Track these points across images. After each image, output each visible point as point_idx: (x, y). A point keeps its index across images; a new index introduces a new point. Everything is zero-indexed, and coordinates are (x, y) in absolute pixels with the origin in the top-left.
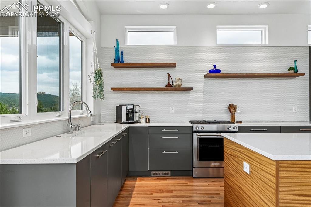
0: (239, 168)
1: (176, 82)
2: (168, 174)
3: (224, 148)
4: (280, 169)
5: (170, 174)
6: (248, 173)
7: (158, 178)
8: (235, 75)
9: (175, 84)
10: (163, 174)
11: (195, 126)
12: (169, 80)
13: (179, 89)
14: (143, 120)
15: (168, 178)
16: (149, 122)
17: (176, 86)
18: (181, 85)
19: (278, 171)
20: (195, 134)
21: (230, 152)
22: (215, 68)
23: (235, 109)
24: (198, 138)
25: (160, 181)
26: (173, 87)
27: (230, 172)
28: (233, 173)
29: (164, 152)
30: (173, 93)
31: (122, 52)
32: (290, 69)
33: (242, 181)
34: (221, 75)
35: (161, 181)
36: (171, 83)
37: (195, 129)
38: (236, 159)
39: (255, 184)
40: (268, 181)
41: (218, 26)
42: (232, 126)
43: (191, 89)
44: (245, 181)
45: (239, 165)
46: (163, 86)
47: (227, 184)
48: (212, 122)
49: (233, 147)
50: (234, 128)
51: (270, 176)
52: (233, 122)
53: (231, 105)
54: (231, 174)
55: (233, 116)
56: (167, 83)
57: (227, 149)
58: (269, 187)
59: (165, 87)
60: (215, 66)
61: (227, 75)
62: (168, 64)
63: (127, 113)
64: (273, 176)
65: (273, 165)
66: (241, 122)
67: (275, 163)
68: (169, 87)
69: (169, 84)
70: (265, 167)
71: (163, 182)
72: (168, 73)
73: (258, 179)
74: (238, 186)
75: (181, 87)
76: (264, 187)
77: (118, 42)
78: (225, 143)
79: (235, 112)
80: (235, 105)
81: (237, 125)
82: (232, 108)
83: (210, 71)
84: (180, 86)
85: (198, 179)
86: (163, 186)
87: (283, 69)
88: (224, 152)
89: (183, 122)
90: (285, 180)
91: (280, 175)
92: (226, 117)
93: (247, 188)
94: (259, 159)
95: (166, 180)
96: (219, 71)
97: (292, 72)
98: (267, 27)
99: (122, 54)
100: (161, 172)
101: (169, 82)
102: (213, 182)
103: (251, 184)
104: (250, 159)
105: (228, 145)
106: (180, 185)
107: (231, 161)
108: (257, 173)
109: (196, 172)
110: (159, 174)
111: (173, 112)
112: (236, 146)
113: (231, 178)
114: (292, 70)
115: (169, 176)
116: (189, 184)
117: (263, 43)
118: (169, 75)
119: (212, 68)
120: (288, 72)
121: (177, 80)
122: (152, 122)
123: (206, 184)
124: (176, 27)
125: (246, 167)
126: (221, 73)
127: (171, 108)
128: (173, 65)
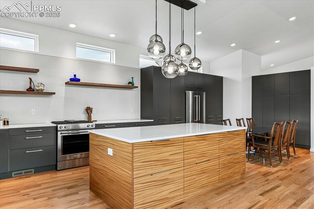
0: (104, 153)
1: (38, 87)
2: (32, 171)
3: (90, 141)
4: (134, 148)
5: (33, 171)
6: (112, 155)
7: (20, 177)
8: (92, 84)
9: (37, 88)
10: (25, 173)
11: (59, 126)
12: (30, 84)
13: (41, 93)
14: (1, 123)
15: (31, 175)
16: (8, 124)
17: (39, 90)
18: (44, 90)
19: (133, 150)
20: (59, 133)
21: (95, 143)
22: (76, 77)
23: (91, 111)
24: (61, 136)
25: (23, 179)
26: (35, 91)
27: (96, 158)
28: (98, 158)
29: (28, 152)
30: (35, 96)
32: (129, 83)
33: (107, 162)
34: (81, 83)
35: (25, 179)
36: (33, 87)
37: (59, 129)
38: (101, 147)
39: (117, 162)
40: (127, 157)
41: (77, 43)
42: (91, 124)
43: (54, 93)
44: (109, 161)
45: (104, 151)
46: (23, 89)
47: (92, 168)
48: (74, 122)
49: (99, 139)
50: (92, 126)
51: (128, 153)
52: (89, 121)
53: (88, 108)
54: (96, 159)
55: (89, 117)
57: (93, 141)
58: (127, 161)
59: (26, 91)
60: (75, 76)
61: (86, 84)
62: (30, 70)
64: (130, 153)
65: (130, 146)
66: (96, 121)
67: (131, 145)
68: (31, 91)
69: (30, 88)
70: (124, 149)
71: (27, 180)
72: (30, 78)
73: (119, 157)
74: (103, 166)
75: (44, 91)
76: (124, 162)
78: (91, 137)
79: (91, 113)
80: (91, 108)
81: (94, 123)
82: (89, 110)
83: (71, 80)
84: (42, 90)
85: (61, 171)
86: (28, 182)
87: (124, 82)
88: (90, 144)
89: (45, 123)
90: (136, 154)
91: (134, 152)
92: (84, 117)
93: (111, 166)
94: (120, 144)
95: (30, 177)
96: (79, 80)
97: (131, 85)
98: (114, 50)
100: (23, 171)
102: (75, 170)
103: (114, 162)
104: (113, 146)
105: (94, 138)
106: (46, 178)
107: (97, 150)
108: (118, 154)
109: (60, 165)
110: (22, 173)
111: (35, 114)
112: (101, 138)
113: (97, 162)
114: (130, 84)
115: (32, 173)
116: (54, 176)
117: (112, 62)
118: (31, 79)
119: (73, 77)
120: (128, 85)
121: (40, 85)
122: (11, 124)
123: (70, 173)
124: (38, 36)
125: (110, 152)
126: (80, 82)
127: (32, 110)
128: (36, 71)
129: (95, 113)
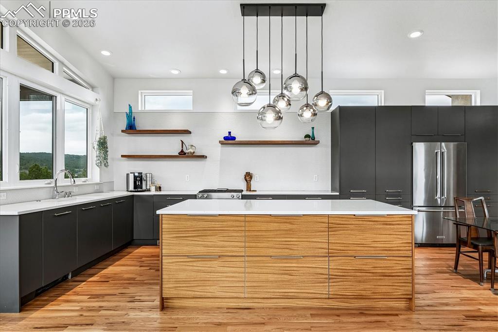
11: (199, 194)
12: (182, 147)
13: (193, 156)
14: (153, 188)
16: (161, 191)
22: (230, 135)
23: (251, 178)
26: (187, 154)
31: (134, 118)
32: (307, 136)
34: (237, 142)
36: (185, 150)
42: (235, 194)
46: (175, 153)
50: (237, 197)
53: (248, 174)
55: (249, 185)
56: (181, 150)
59: (178, 155)
60: (230, 133)
63: (134, 182)
66: (255, 191)
68: (182, 154)
69: (182, 151)
72: (181, 140)
77: (130, 107)
79: (251, 180)
80: (252, 174)
82: (248, 177)
83: (226, 138)
84: (194, 153)
87: (300, 137)
92: (242, 186)
96: (234, 138)
97: (309, 139)
99: (134, 120)
101: (182, 149)
111: (189, 180)
114: (309, 137)
119: (227, 135)
120: (304, 140)
121: (190, 147)
122: (163, 191)
124: (192, 91)
126: (236, 140)
127: (187, 176)
128: (187, 132)
129: (258, 180)
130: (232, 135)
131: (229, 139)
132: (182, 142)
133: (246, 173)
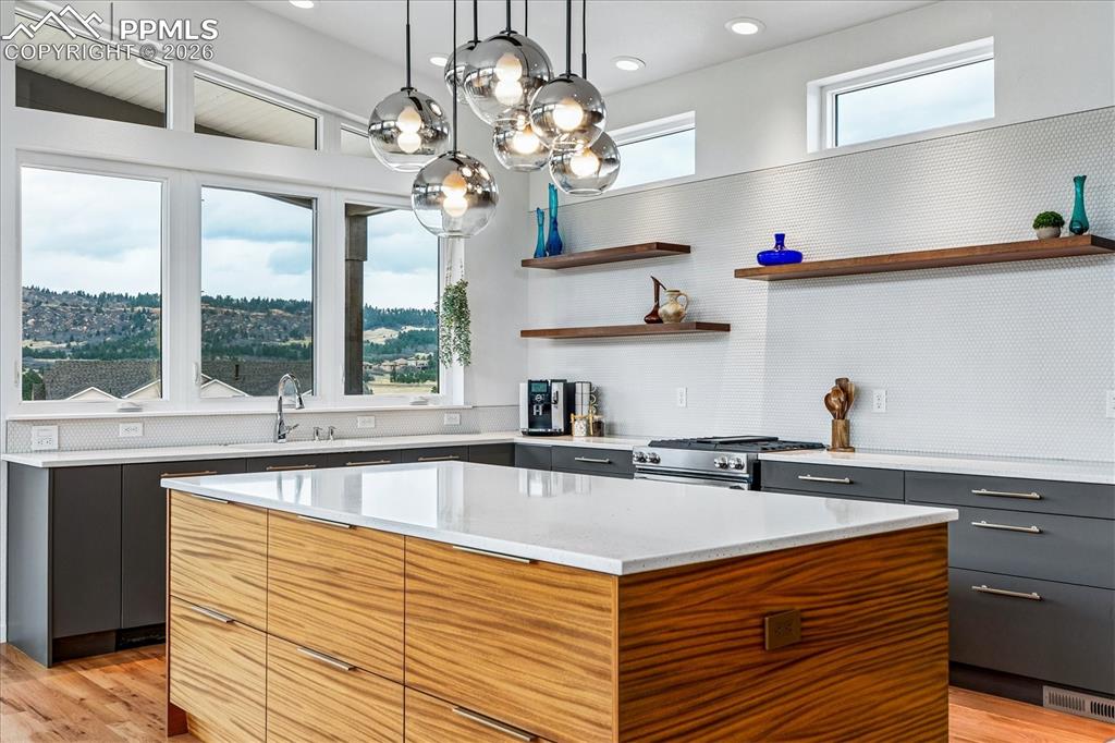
11: (636, 450)
12: (657, 299)
14: (580, 427)
22: (782, 245)
34: (806, 268)
37: (635, 462)
42: (730, 457)
53: (842, 383)
60: (780, 238)
63: (529, 406)
68: (655, 323)
69: (654, 313)
72: (653, 278)
80: (851, 384)
83: (765, 258)
96: (795, 257)
101: (656, 306)
111: (684, 404)
118: (657, 280)
124: (692, 114)
128: (677, 250)
130: (789, 246)
131: (780, 261)
132: (657, 284)
133: (838, 381)
